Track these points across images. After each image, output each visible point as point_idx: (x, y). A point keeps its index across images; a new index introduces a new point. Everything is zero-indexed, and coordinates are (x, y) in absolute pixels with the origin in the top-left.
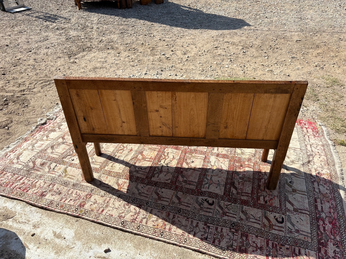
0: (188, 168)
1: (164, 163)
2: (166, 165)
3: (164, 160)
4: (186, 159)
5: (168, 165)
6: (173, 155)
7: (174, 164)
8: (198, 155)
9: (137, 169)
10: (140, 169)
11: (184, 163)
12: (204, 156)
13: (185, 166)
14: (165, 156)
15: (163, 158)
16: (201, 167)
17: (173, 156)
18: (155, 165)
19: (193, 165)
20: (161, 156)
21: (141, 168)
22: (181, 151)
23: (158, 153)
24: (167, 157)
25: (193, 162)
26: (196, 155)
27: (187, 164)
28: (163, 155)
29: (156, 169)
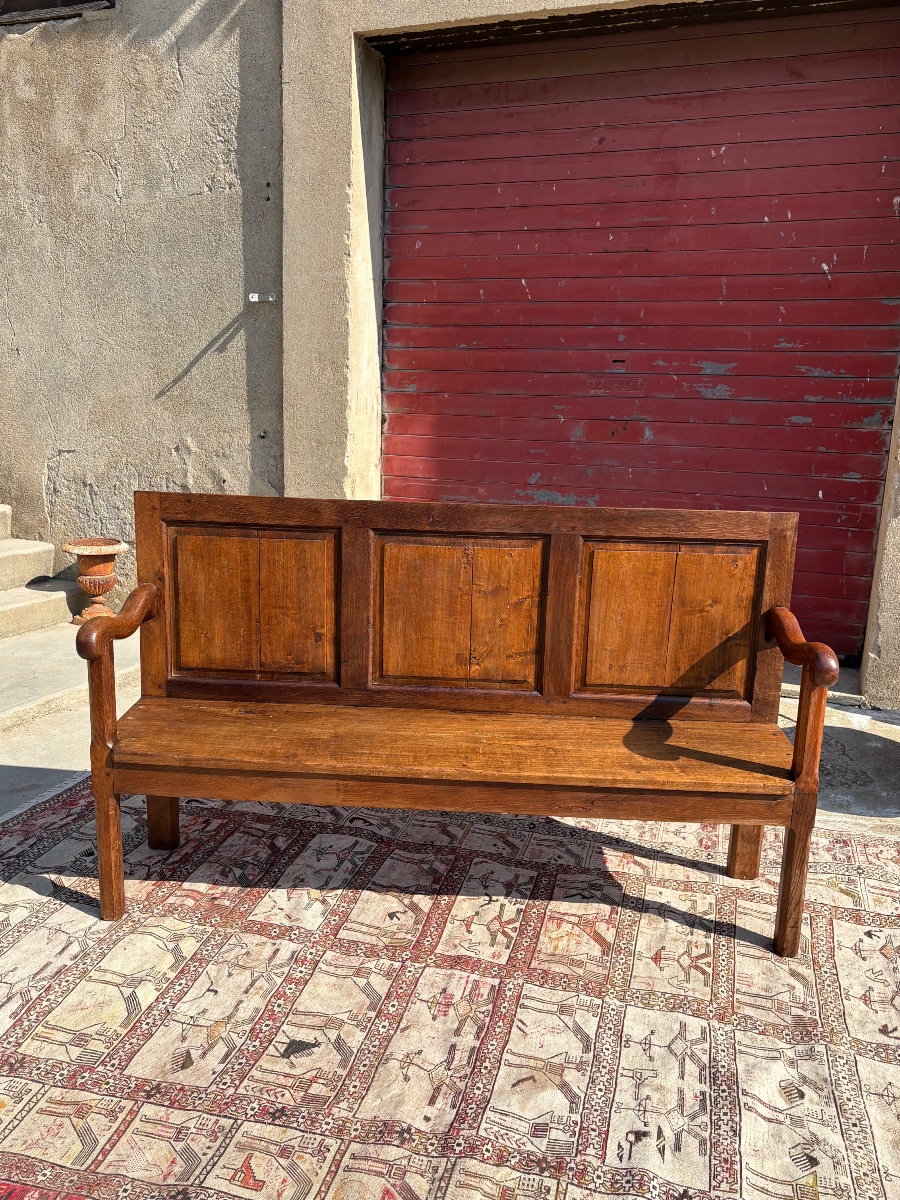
0: (413, 893)
1: (502, 906)
2: (494, 898)
3: (505, 918)
4: (416, 923)
5: (488, 898)
6: (470, 936)
7: (464, 905)
8: (368, 939)
9: (598, 894)
10: (586, 893)
11: (426, 910)
12: (343, 934)
13: (424, 902)
14: (505, 933)
15: (511, 926)
16: (366, 894)
17: (469, 932)
18: (537, 903)
19: (391, 902)
20: (521, 932)
21: (584, 897)
22: (438, 950)
23: (536, 943)
24: (496, 926)
25: (392, 916)
26: (374, 940)
27: (414, 907)
28: (511, 938)
29: (528, 893)
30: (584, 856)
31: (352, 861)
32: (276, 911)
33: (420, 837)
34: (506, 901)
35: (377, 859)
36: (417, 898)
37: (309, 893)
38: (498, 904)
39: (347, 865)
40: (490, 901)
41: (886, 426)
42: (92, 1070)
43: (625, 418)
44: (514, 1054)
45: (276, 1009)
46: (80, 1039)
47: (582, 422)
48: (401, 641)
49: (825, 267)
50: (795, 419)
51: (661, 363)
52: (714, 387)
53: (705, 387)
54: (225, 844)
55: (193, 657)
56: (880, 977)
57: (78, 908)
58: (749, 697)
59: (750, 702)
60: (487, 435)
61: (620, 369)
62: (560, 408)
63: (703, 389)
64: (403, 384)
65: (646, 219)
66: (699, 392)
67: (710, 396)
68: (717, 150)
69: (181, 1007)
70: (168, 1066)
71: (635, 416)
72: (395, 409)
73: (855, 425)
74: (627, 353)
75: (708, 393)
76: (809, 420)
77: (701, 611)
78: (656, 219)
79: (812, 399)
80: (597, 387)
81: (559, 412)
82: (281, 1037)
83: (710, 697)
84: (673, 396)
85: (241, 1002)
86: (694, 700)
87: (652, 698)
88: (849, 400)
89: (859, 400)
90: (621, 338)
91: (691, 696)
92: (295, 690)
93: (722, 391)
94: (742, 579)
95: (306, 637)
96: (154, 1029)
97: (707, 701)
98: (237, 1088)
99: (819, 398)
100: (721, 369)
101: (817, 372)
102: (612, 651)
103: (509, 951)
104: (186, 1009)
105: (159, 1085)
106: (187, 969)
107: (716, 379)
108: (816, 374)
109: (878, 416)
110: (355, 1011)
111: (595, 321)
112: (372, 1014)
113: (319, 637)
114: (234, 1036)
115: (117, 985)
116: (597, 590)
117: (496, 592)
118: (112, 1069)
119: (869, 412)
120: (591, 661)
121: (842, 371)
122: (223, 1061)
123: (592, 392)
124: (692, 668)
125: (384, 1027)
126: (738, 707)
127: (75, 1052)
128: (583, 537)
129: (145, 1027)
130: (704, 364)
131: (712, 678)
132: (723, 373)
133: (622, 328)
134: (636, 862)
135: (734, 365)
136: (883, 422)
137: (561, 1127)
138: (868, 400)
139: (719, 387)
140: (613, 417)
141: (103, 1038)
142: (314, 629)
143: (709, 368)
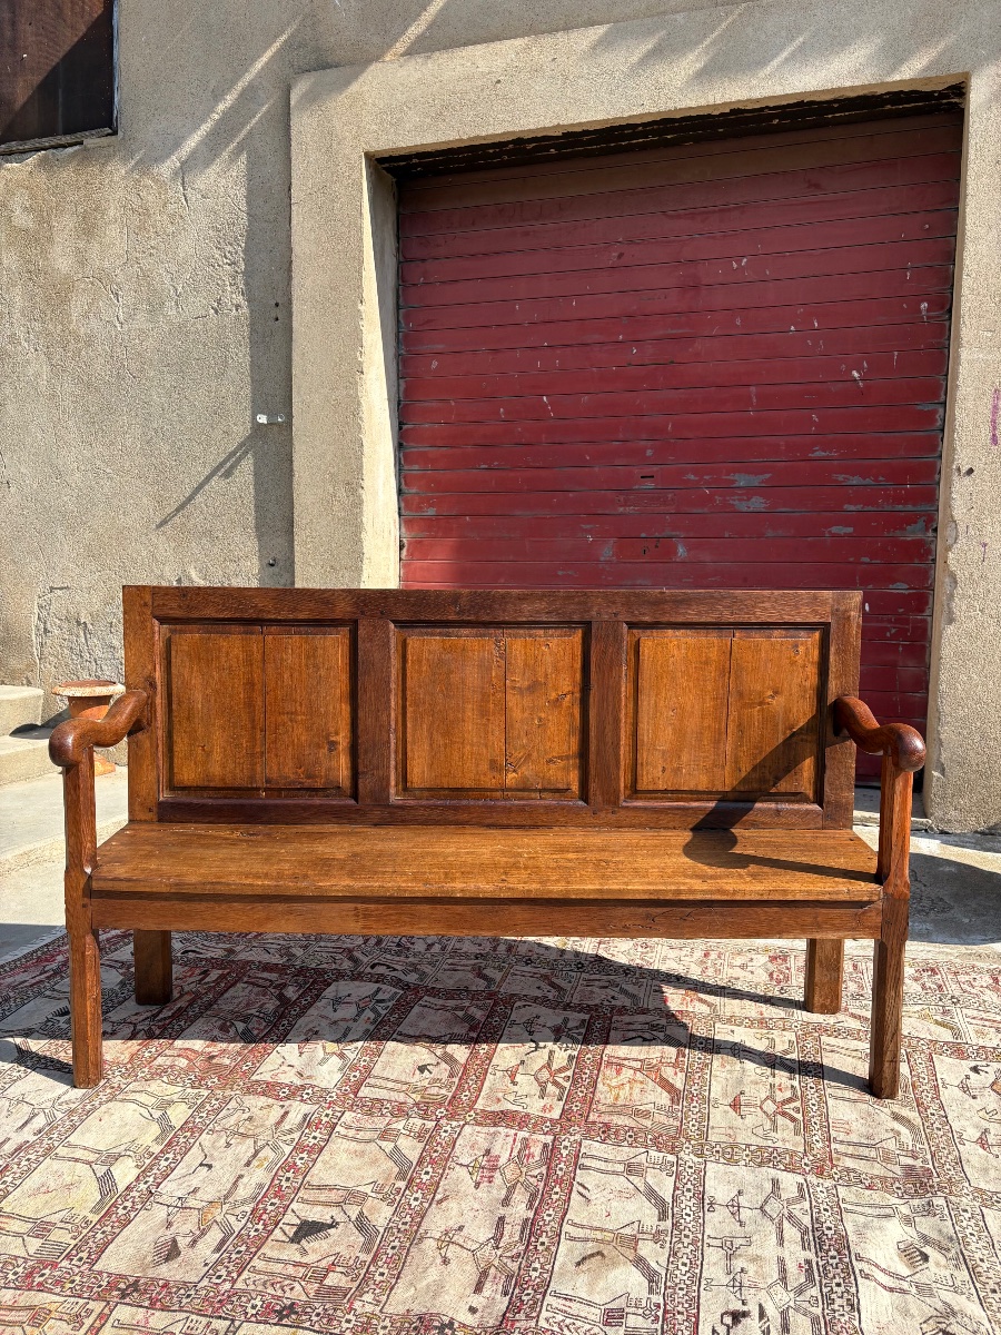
0: (446, 1043)
1: (551, 1053)
2: (542, 1044)
3: (555, 1066)
4: (451, 1075)
5: (534, 1045)
6: (515, 1089)
7: (506, 1054)
8: (394, 1096)
9: (661, 1035)
10: (647, 1036)
11: (463, 1061)
12: (364, 1092)
13: (460, 1052)
14: (555, 1083)
15: (563, 1075)
16: (391, 1045)
17: (514, 1083)
18: (591, 1048)
19: (421, 1053)
20: (575, 1081)
21: (645, 1040)
22: (479, 1105)
23: (593, 1093)
24: (545, 1075)
25: (422, 1069)
26: (402, 1098)
27: (449, 1059)
28: (564, 1088)
29: (580, 1038)
30: (641, 995)
31: (373, 1010)
32: (284, 1068)
33: (451, 982)
34: (555, 1047)
35: (402, 1007)
36: (453, 1049)
37: (324, 1047)
38: (546, 1051)
39: (369, 1014)
40: (537, 1048)
41: (930, 534)
42: (54, 1265)
43: (657, 535)
44: (574, 1225)
45: (284, 1184)
46: (41, 1228)
47: (612, 540)
48: (426, 747)
49: (855, 374)
50: (835, 530)
51: (692, 477)
52: (749, 499)
53: (740, 500)
54: (226, 995)
55: (188, 774)
56: (995, 1117)
57: (47, 1075)
58: (819, 799)
59: (821, 806)
60: (511, 558)
61: (650, 485)
62: (588, 526)
63: (737, 502)
64: (421, 508)
65: (670, 331)
66: (733, 505)
67: (745, 509)
68: (739, 262)
69: (167, 1187)
70: (149, 1259)
71: (668, 533)
72: (413, 534)
73: (898, 533)
74: (655, 468)
75: (743, 507)
76: (850, 530)
77: (761, 704)
78: (681, 331)
79: (852, 508)
80: (625, 505)
81: (589, 531)
82: (289, 1218)
83: (777, 802)
84: (706, 510)
85: (241, 1177)
86: (758, 805)
87: (712, 804)
88: (890, 508)
89: (900, 507)
90: (649, 453)
91: (755, 801)
92: (306, 808)
93: (757, 503)
94: (804, 666)
95: (319, 746)
96: (133, 1214)
97: (773, 806)
98: (234, 1281)
99: (859, 507)
100: (756, 481)
101: (855, 480)
102: (664, 752)
103: (562, 1103)
104: (171, 1189)
105: (137, 1281)
106: (175, 1142)
107: (750, 492)
108: (854, 483)
109: (921, 524)
110: (380, 1182)
111: (621, 436)
112: (402, 1184)
113: (333, 745)
114: (232, 1219)
115: (89, 1163)
116: (644, 683)
117: (533, 687)
118: (78, 1263)
119: (911, 519)
120: (642, 764)
121: (881, 478)
122: (217, 1250)
123: (621, 509)
124: (754, 769)
125: (416, 1199)
126: (808, 812)
127: (34, 1244)
128: (627, 623)
129: (121, 1211)
130: (737, 477)
131: (778, 779)
132: (757, 484)
133: (650, 443)
134: (701, 1000)
135: (768, 476)
136: (927, 530)
137: (640, 1311)
138: (910, 507)
139: (753, 500)
140: (643, 535)
141: (69, 1226)
142: (328, 735)
143: (742, 480)
